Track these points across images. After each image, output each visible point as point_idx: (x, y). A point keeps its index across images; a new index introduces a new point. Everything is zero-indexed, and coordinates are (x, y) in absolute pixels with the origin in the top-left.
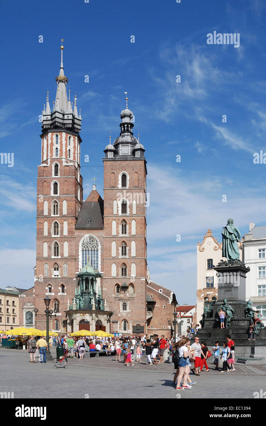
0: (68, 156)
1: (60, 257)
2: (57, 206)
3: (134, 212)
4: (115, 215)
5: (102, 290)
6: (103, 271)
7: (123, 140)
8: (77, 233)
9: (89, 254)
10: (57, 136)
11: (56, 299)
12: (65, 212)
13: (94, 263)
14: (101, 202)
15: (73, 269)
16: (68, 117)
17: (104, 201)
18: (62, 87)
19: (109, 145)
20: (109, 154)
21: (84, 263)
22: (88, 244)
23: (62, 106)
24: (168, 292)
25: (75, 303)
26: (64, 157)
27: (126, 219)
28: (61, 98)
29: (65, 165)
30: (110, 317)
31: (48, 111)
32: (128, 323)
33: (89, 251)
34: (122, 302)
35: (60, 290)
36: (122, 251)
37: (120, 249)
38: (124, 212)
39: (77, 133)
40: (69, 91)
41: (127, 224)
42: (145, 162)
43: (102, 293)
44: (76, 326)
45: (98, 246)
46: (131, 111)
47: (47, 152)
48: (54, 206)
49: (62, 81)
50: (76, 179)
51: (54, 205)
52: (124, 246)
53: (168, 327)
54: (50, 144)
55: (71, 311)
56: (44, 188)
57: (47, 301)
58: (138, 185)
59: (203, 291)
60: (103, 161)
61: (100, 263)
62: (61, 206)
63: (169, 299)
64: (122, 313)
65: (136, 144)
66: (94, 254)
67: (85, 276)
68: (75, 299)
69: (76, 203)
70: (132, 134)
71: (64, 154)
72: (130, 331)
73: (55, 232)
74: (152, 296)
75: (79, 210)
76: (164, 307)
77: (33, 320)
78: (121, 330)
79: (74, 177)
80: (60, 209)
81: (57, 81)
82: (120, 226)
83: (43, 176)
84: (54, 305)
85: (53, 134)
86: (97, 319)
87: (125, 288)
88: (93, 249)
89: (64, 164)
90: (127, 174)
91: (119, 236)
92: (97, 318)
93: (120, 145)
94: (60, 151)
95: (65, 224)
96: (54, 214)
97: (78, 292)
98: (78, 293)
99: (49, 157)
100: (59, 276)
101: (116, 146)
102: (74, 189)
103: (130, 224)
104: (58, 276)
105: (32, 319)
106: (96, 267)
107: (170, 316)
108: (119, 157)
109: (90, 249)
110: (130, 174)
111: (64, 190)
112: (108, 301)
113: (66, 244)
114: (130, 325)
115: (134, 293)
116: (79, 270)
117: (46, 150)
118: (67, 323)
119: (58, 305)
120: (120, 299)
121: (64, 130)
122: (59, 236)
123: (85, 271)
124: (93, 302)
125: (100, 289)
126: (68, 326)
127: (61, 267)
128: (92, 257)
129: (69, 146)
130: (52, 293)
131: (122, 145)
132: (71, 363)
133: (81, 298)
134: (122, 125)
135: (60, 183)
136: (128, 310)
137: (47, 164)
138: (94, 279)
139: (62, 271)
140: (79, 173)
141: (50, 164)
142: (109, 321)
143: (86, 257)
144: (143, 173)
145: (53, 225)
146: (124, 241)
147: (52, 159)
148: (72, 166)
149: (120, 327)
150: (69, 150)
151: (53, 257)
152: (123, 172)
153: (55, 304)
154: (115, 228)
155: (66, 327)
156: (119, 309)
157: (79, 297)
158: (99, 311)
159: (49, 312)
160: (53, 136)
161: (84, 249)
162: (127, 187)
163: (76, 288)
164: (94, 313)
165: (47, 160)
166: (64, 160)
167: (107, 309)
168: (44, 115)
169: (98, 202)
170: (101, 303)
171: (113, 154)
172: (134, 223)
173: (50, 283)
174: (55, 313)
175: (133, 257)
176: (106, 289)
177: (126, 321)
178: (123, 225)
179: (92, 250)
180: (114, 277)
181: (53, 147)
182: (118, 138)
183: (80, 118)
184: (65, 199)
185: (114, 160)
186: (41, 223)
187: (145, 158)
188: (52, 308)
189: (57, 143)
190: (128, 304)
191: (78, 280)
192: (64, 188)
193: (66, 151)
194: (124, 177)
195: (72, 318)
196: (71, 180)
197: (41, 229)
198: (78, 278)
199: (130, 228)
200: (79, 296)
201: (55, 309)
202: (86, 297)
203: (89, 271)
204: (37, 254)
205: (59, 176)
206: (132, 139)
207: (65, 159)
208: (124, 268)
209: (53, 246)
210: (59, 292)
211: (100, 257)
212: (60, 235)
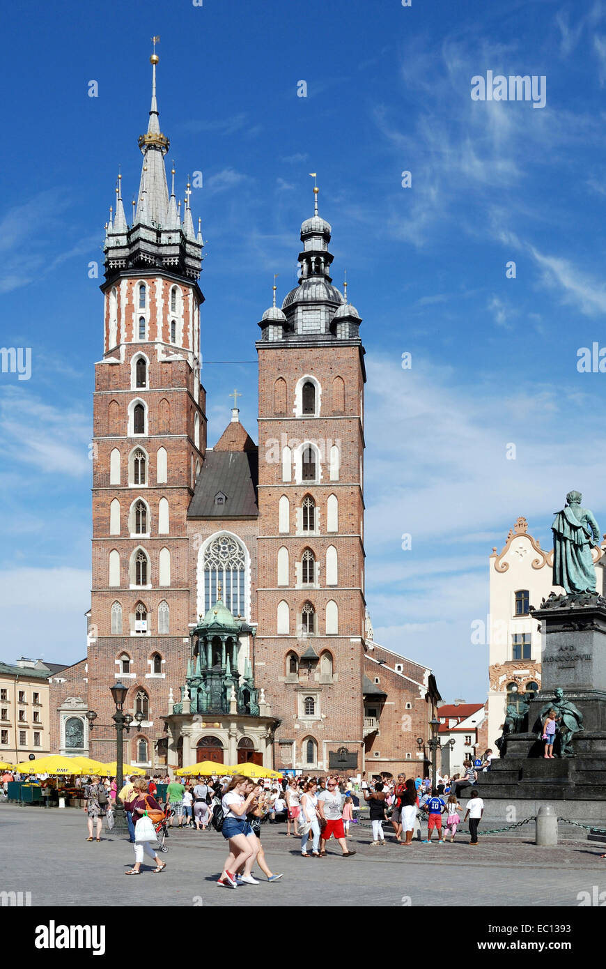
0: (170, 338)
1: (149, 587)
2: (143, 461)
3: (334, 476)
4: (286, 483)
5: (254, 666)
6: (257, 621)
7: (305, 296)
8: (191, 527)
9: (221, 579)
10: (142, 286)
11: (141, 689)
12: (162, 478)
13: (235, 602)
14: (252, 452)
15: (183, 615)
16: (170, 238)
17: (260, 450)
18: (154, 162)
19: (271, 309)
20: (271, 331)
21: (210, 602)
22: (220, 554)
23: (154, 211)
24: (417, 672)
25: (187, 698)
26: (159, 339)
27: (313, 494)
28: (152, 190)
29: (163, 360)
30: (273, 730)
31: (120, 224)
32: (317, 745)
33: (222, 571)
34: (302, 696)
35: (150, 666)
36: (305, 571)
37: (299, 566)
38: (309, 476)
39: (192, 279)
40: (173, 171)
41: (315, 506)
42: (362, 352)
43: (254, 674)
44: (190, 753)
45: (243, 559)
46: (325, 222)
47: (119, 327)
48: (135, 463)
49: (155, 146)
50: (190, 395)
51: (134, 459)
52: (308, 559)
53: (418, 754)
54: (126, 308)
55: (176, 718)
56: (111, 419)
57: (117, 692)
58: (342, 410)
59: (503, 669)
60: (258, 349)
61: (248, 601)
62: (154, 461)
63: (420, 688)
64: (304, 722)
65: (340, 305)
66: (235, 579)
67: (212, 634)
68: (186, 687)
69: (190, 454)
70: (328, 279)
71: (160, 333)
72: (322, 764)
73: (138, 525)
74: (377, 680)
75: (198, 472)
76: (406, 706)
77: (85, 740)
78: (301, 761)
79: (186, 389)
80: (149, 469)
81: (141, 145)
82: (300, 511)
83: (107, 388)
84: (135, 702)
85: (132, 281)
86: (240, 736)
87: (310, 662)
88: (232, 567)
89: (161, 357)
90: (316, 380)
91: (297, 535)
92: (241, 734)
93: (300, 309)
94: (149, 324)
95: (164, 505)
96: (136, 482)
97: (194, 672)
98: (194, 674)
99: (122, 341)
100: (149, 634)
101: (290, 310)
102: (185, 419)
103: (324, 505)
104: (144, 632)
105: (82, 735)
106: (239, 611)
107: (422, 728)
108: (297, 337)
109: (224, 568)
110: (323, 380)
111: (161, 421)
112: (269, 692)
113: (165, 556)
114: (324, 751)
115: (333, 673)
116: (198, 618)
117: (116, 322)
118: (166, 746)
119: (146, 701)
120: (300, 688)
121: (160, 271)
122: (147, 535)
123: (212, 621)
124: (231, 695)
125: (249, 664)
126: (170, 751)
127: (152, 611)
128: (228, 587)
129: (172, 313)
130: (132, 674)
131: (305, 308)
132: (176, 840)
133: (202, 686)
134: (305, 256)
135: (149, 406)
136: (318, 714)
137: (119, 358)
138: (235, 639)
139: (154, 621)
140: (196, 381)
141: (126, 359)
142: (270, 740)
143: (214, 587)
144: (356, 377)
145: (132, 509)
146: (308, 548)
147: (131, 344)
148: (179, 361)
149: (299, 755)
150: (173, 322)
151: (133, 587)
152: (306, 376)
153: (139, 701)
154: (286, 515)
155: (165, 756)
156: (296, 713)
157: (197, 683)
158: (247, 715)
159: (124, 720)
160: (133, 288)
161: (210, 567)
162: (317, 415)
163: (189, 661)
164: (234, 722)
165: (118, 347)
166: (159, 348)
167: (265, 713)
168: (109, 235)
169: (244, 451)
170: (252, 698)
171: (281, 331)
172: (332, 502)
173: (124, 650)
174: (138, 720)
175: (330, 586)
176: (263, 664)
177: (312, 741)
178: (305, 509)
179: (228, 571)
180: (284, 635)
181: (134, 315)
182: (294, 291)
183: (200, 241)
184: (162, 444)
185: (283, 347)
186: (103, 505)
187: (360, 340)
188: (130, 709)
189: (142, 305)
190: (318, 699)
191: (195, 643)
192: (160, 419)
193: (166, 326)
194: (309, 388)
195: (181, 733)
196: (177, 396)
197: (103, 519)
198: (196, 638)
199: (324, 516)
200: (197, 680)
201: (139, 711)
202: (214, 683)
203: (221, 621)
204: (94, 580)
205: (147, 388)
206: (328, 292)
207: (162, 344)
208: (308, 612)
209: (132, 561)
210: (147, 672)
211: (250, 585)
212: (151, 534)
